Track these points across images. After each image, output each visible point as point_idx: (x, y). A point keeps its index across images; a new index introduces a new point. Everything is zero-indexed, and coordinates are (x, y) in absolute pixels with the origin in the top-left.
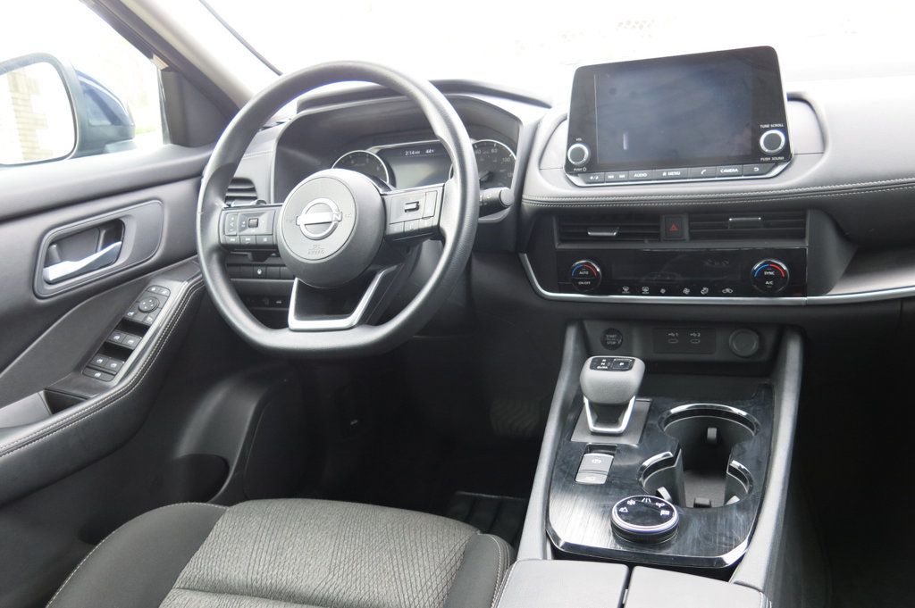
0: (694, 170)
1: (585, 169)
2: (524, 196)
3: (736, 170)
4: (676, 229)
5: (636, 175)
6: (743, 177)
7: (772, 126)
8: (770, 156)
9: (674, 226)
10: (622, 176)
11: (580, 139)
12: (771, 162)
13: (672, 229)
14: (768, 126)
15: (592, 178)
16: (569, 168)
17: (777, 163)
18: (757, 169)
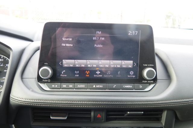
0: (110, 85)
1: (49, 81)
2: (11, 96)
3: (131, 86)
4: (100, 116)
5: (78, 86)
6: (134, 90)
7: (149, 65)
8: (147, 80)
9: (99, 115)
10: (71, 86)
11: (47, 64)
12: (147, 83)
13: (98, 116)
14: (146, 65)
15: (53, 86)
16: (40, 79)
17: (150, 84)
18: (141, 87)
